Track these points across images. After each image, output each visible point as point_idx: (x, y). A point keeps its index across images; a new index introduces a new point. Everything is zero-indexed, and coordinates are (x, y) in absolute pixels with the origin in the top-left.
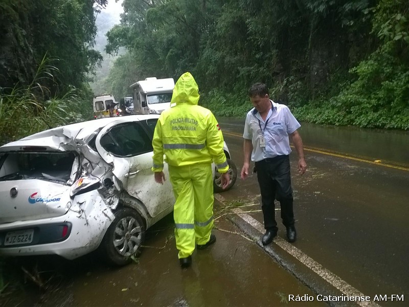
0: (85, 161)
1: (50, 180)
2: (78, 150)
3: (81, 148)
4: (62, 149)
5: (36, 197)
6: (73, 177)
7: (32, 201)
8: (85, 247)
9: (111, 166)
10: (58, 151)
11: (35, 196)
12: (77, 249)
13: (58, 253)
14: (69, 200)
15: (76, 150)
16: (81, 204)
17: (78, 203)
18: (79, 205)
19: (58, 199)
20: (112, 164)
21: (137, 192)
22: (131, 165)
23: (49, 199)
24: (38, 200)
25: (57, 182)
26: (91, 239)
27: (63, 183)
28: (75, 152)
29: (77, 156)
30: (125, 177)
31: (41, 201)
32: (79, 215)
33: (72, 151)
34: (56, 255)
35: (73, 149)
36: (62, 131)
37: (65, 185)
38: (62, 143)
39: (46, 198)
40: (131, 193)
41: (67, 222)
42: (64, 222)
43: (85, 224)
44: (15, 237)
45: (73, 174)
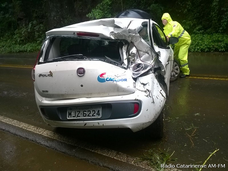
2: (129, 39)
3: (133, 37)
4: (112, 37)
5: (105, 77)
6: (126, 62)
9: (158, 55)
10: (110, 39)
11: (104, 76)
13: (130, 127)
18: (143, 85)
19: (125, 80)
22: (169, 56)
24: (108, 79)
26: (155, 115)
28: (125, 40)
31: (111, 80)
32: (146, 95)
34: (128, 129)
35: (124, 38)
36: (114, 21)
38: (113, 32)
41: (137, 100)
42: (135, 100)
43: (152, 102)
44: (80, 112)
45: (125, 59)
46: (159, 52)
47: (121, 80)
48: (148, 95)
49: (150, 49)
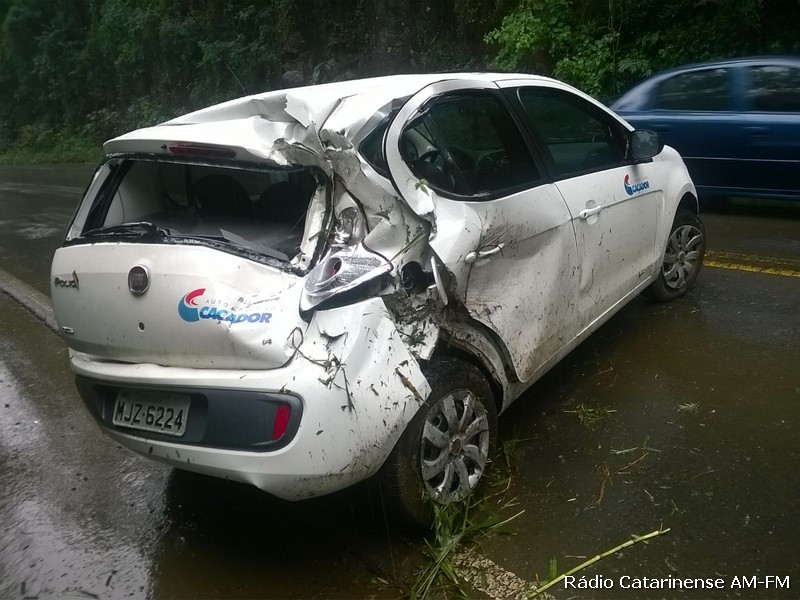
0: (347, 201)
1: (242, 253)
2: (328, 166)
3: (337, 158)
4: (280, 159)
5: (200, 302)
6: (308, 248)
7: (188, 314)
8: (340, 476)
9: (427, 224)
10: (269, 165)
11: (197, 299)
12: (314, 478)
13: (257, 483)
14: (298, 321)
15: (322, 164)
16: (332, 340)
17: (324, 335)
18: (325, 341)
19: (265, 318)
20: (428, 219)
21: (491, 308)
22: (487, 227)
23: (237, 314)
24: (206, 313)
25: (263, 260)
26: (358, 454)
27: (280, 264)
28: (318, 170)
29: (322, 183)
30: (466, 263)
31: (214, 317)
32: (325, 377)
33: (308, 167)
35: (313, 162)
36: (283, 102)
37: (287, 271)
39: (228, 309)
40: (475, 310)
41: (289, 392)
42: (281, 392)
43: (344, 407)
44: (140, 406)
45: (310, 239)
46: (431, 214)
47: (249, 319)
48: (330, 380)
49: (394, 202)
